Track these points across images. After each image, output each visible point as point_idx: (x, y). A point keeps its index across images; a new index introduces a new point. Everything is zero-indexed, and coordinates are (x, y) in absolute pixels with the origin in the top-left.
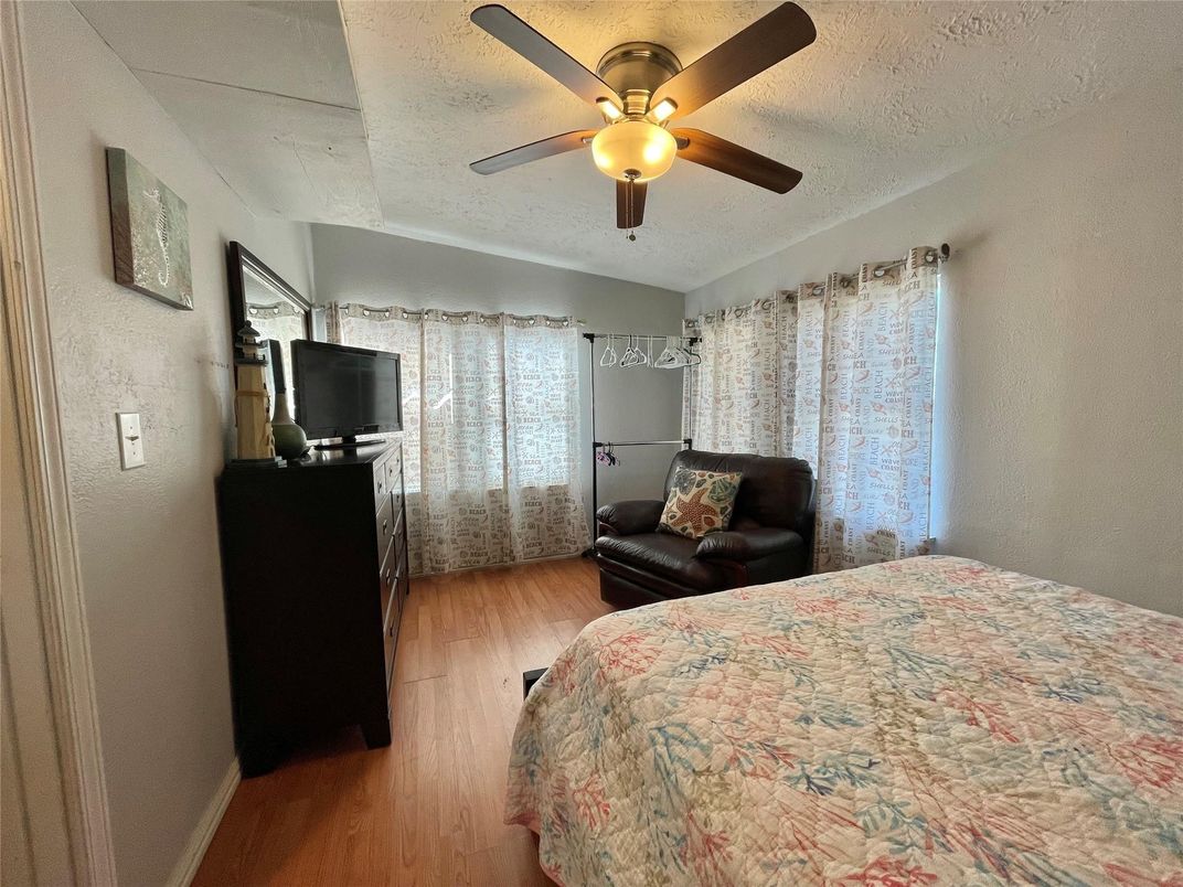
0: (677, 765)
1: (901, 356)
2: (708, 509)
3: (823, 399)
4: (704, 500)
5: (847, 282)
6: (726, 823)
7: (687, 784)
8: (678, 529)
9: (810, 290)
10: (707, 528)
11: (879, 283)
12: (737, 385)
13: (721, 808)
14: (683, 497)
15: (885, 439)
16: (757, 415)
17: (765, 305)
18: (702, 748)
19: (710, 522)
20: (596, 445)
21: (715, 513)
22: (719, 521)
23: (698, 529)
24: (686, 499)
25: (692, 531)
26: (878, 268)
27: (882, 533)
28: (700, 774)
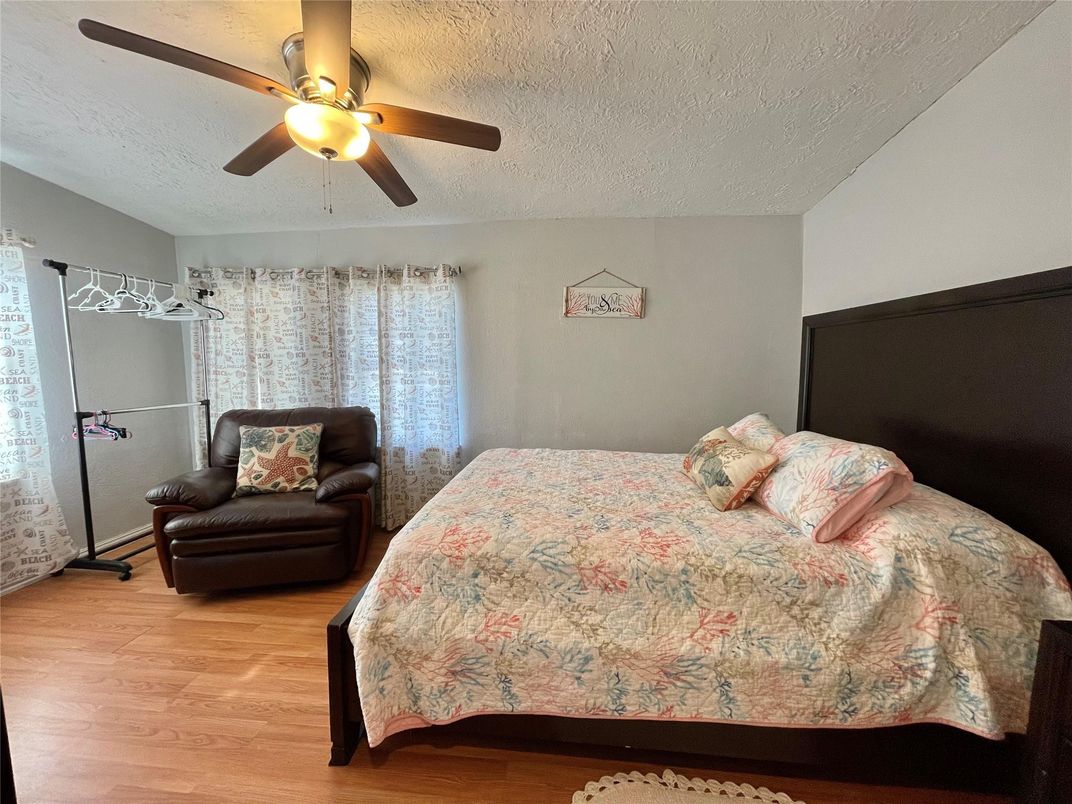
0: (558, 557)
1: (435, 332)
2: (298, 460)
3: (381, 359)
4: (293, 453)
5: (394, 274)
6: (599, 557)
7: (569, 559)
8: (268, 487)
9: (360, 273)
10: (301, 477)
11: (418, 280)
12: (276, 344)
13: (592, 555)
14: (264, 455)
15: (427, 387)
16: (307, 372)
17: (310, 275)
18: (562, 543)
19: (303, 471)
20: (81, 416)
21: (307, 464)
22: (311, 469)
23: (291, 481)
24: (271, 455)
25: (286, 484)
26: (417, 270)
27: (430, 450)
28: (571, 551)
